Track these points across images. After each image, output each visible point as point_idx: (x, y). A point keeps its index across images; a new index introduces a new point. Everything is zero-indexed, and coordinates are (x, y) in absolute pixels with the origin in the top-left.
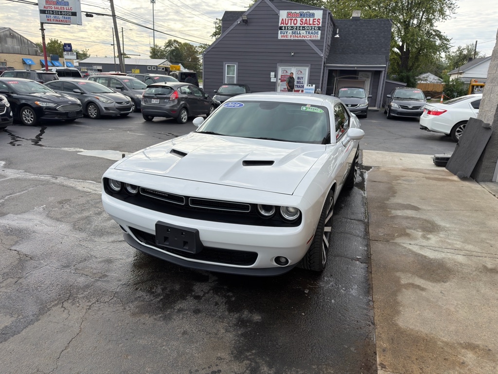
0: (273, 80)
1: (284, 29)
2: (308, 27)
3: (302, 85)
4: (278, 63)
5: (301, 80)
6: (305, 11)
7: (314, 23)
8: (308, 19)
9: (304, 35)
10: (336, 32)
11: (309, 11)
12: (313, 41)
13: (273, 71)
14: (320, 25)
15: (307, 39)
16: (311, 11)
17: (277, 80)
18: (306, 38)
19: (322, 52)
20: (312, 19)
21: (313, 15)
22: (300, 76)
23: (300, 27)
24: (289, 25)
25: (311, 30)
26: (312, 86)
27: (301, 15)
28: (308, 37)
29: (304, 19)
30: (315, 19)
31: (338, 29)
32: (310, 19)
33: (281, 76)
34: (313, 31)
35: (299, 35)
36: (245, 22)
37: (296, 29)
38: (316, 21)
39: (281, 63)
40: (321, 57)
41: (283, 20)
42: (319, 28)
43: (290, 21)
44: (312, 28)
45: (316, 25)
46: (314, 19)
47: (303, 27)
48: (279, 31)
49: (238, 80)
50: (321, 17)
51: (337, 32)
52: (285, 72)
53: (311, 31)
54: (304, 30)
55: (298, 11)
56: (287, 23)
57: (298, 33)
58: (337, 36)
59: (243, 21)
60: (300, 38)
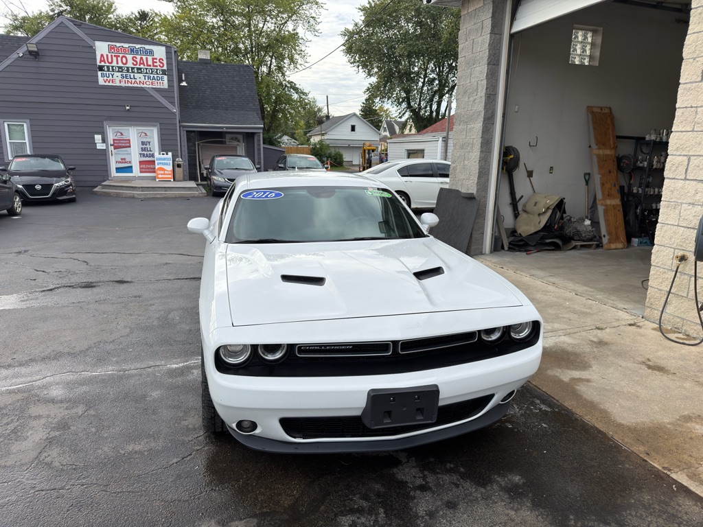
0: (100, 146)
1: (106, 69)
2: (146, 69)
3: (151, 153)
4: (106, 120)
5: (148, 146)
6: (138, 46)
7: (155, 64)
8: (144, 57)
9: (140, 81)
10: (182, 77)
11: (143, 46)
12: (158, 90)
13: (98, 133)
14: (165, 68)
15: (147, 86)
16: (147, 47)
17: (107, 146)
18: (145, 86)
19: (175, 106)
20: (150, 58)
21: (151, 52)
22: (144, 140)
23: (133, 68)
24: (114, 64)
25: (152, 73)
26: (167, 154)
27: (132, 51)
28: (148, 83)
29: (139, 57)
30: (156, 59)
31: (183, 75)
32: (147, 58)
33: (114, 140)
34: (155, 76)
35: (133, 80)
36: (35, 55)
37: (128, 71)
38: (157, 61)
39: (110, 120)
40: (174, 113)
41: (102, 55)
42: (164, 72)
43: (114, 59)
44: (152, 72)
45: (159, 68)
46: (153, 59)
47: (138, 69)
48: (99, 73)
49: (34, 148)
50: (164, 56)
51: (184, 79)
52: (119, 134)
53: (152, 76)
54: (141, 73)
55: (126, 45)
56: (110, 61)
57: (132, 77)
58: (184, 84)
59: (31, 53)
60: (136, 85)
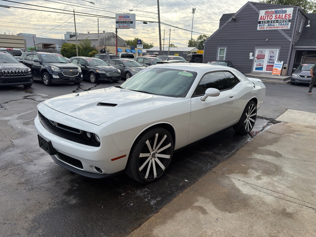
0: (251, 58)
1: (262, 23)
2: (281, 20)
3: (273, 61)
4: (256, 46)
5: (273, 58)
6: (279, 10)
7: (286, 17)
8: (281, 15)
9: (277, 26)
10: (308, 22)
11: (282, 9)
12: (283, 30)
13: (251, 52)
14: (291, 18)
15: (279, 29)
16: (284, 9)
17: (254, 58)
18: (278, 29)
19: (291, 38)
20: (284, 15)
21: (285, 11)
22: (272, 55)
23: (274, 21)
24: (266, 20)
25: (283, 22)
26: (281, 62)
27: (276, 12)
28: (280, 27)
29: (278, 15)
30: (287, 14)
31: (309, 21)
32: (282, 15)
33: (258, 55)
34: (285, 23)
35: (273, 27)
36: (234, 20)
37: (271, 22)
38: (288, 15)
39: (258, 46)
40: (290, 42)
41: (261, 16)
42: (290, 21)
43: (267, 17)
44: (283, 21)
45: (287, 19)
46: (285, 15)
47: (277, 21)
48: (259, 25)
49: (226, 58)
50: (292, 13)
51: (309, 23)
52: (261, 52)
53: (283, 23)
54: (278, 22)
55: (273, 10)
56: (264, 18)
57: (273, 25)
58: (309, 26)
60: (274, 29)
